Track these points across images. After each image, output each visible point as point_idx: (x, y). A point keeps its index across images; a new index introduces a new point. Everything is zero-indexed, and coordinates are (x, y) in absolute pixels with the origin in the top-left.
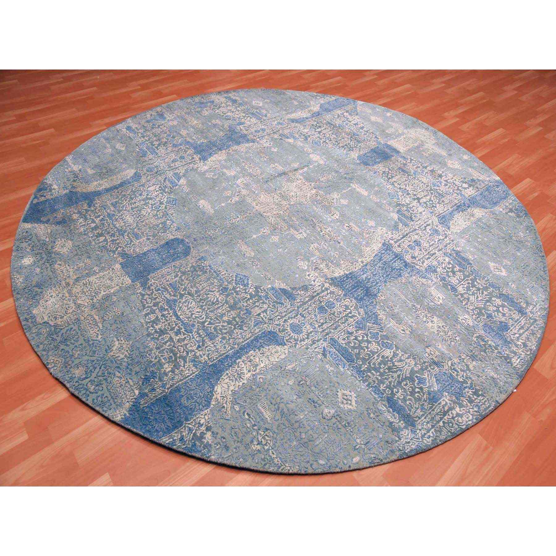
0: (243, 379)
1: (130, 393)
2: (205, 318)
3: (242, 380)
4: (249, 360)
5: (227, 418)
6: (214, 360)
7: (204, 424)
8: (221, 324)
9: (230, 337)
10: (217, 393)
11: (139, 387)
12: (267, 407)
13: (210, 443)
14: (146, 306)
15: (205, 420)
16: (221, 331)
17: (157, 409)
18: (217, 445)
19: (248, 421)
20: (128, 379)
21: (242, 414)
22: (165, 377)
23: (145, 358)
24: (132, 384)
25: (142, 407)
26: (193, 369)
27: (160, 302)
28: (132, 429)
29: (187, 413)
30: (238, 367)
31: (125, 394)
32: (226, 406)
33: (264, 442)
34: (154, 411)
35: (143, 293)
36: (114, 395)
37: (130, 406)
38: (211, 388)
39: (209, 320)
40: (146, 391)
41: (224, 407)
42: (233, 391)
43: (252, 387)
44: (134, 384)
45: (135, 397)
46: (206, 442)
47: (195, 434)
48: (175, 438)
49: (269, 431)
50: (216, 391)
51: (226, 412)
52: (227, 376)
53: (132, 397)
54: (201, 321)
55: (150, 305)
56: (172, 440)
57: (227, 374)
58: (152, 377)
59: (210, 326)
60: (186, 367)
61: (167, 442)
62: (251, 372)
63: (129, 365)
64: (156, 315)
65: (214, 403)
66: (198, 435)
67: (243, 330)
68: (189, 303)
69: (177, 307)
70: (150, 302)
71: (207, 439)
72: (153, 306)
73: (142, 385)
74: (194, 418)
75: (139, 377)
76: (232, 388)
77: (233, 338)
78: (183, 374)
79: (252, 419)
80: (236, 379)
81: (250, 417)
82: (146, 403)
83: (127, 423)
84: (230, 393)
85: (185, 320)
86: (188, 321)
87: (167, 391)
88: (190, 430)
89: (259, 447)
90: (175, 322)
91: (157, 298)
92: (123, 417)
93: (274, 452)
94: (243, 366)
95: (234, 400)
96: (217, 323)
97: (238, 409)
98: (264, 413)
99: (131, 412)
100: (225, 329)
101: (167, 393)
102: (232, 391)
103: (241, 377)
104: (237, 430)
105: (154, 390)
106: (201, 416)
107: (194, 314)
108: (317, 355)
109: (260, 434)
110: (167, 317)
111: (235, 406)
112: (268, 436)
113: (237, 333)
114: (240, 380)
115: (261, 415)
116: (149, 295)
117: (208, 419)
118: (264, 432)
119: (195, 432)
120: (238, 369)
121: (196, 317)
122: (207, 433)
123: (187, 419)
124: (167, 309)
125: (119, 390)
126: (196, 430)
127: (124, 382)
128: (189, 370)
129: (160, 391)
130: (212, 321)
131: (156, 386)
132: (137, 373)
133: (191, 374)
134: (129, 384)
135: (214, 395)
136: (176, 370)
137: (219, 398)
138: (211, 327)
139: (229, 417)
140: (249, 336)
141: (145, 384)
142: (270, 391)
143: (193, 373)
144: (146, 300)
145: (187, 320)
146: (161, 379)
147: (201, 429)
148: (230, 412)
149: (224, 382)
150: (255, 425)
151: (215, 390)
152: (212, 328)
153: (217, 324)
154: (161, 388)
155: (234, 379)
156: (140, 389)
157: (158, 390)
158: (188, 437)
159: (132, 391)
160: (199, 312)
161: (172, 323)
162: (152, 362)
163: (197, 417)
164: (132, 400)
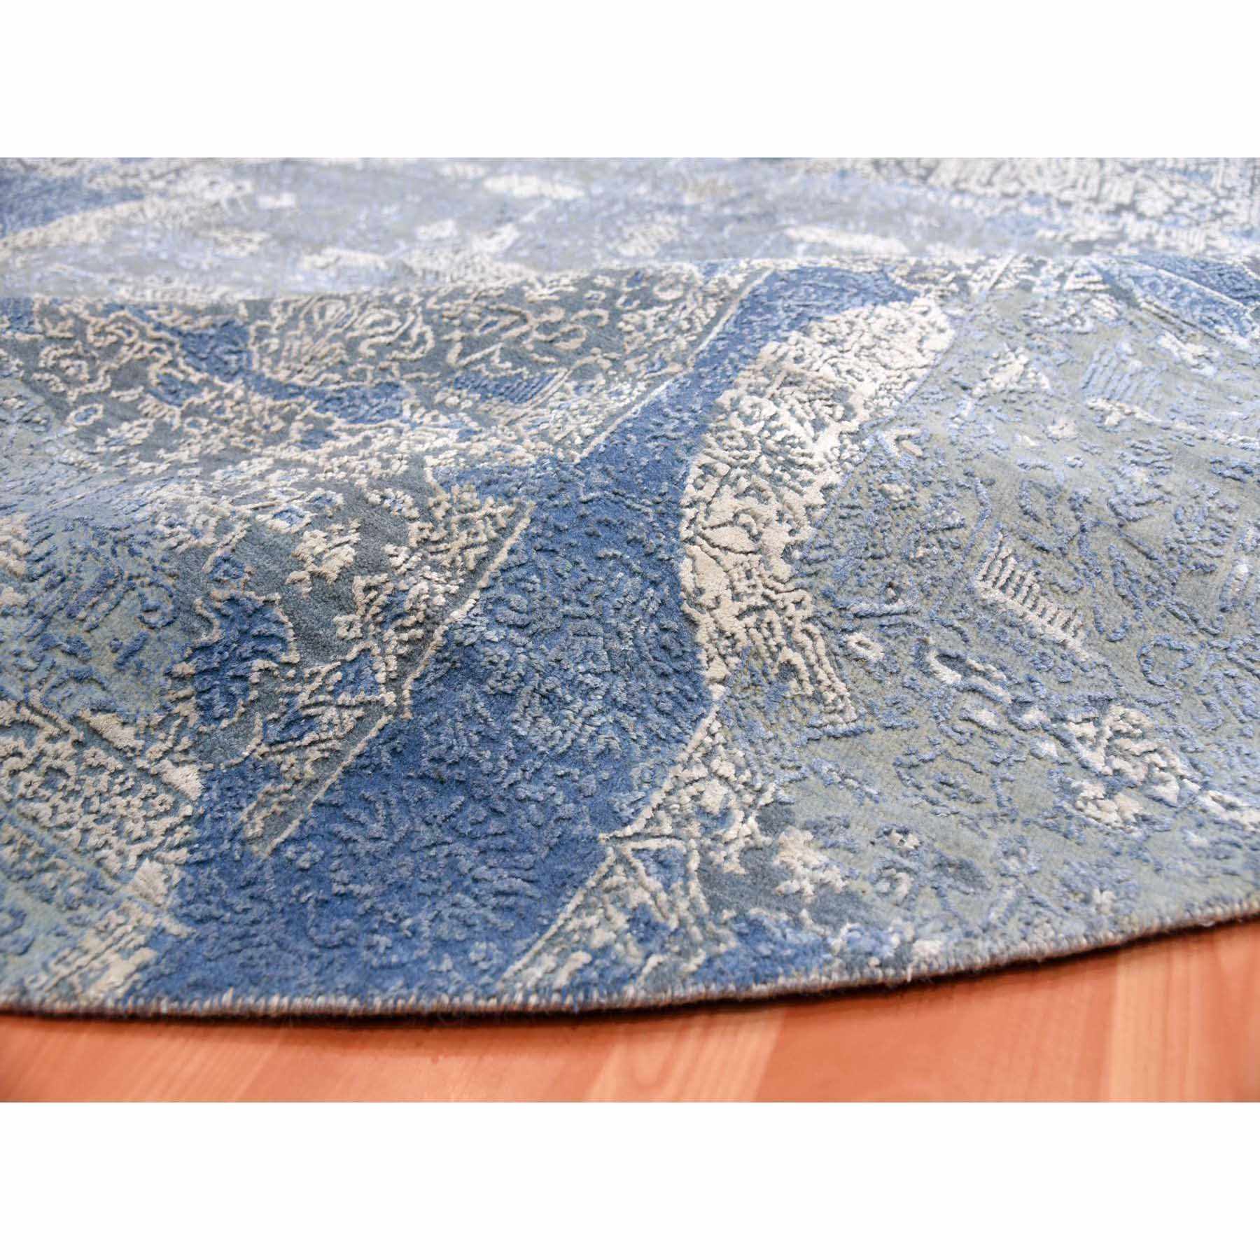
0: (811, 468)
1: (136, 801)
2: (429, 336)
3: (805, 474)
4: (780, 379)
5: (842, 728)
6: (587, 439)
7: (733, 802)
8: (533, 321)
9: (613, 355)
10: (706, 599)
11: (186, 742)
12: (1030, 577)
13: (840, 884)
14: (73, 396)
15: (724, 779)
16: (550, 354)
17: (376, 828)
18: (894, 881)
19: (970, 701)
20: (86, 714)
21: (910, 674)
22: (341, 619)
23: (145, 544)
24: (125, 737)
25: (262, 851)
26: (487, 510)
27: (146, 362)
28: (251, 1001)
29: (591, 783)
30: (748, 420)
31: (103, 818)
32: (797, 659)
33: (1136, 773)
34: (363, 847)
35: (23, 338)
36: (24, 849)
37: (177, 875)
38: (654, 584)
39: (457, 334)
40: (253, 747)
41: (789, 669)
42: (797, 554)
43: (887, 495)
44: (147, 734)
45: (188, 810)
46: (809, 889)
47: (709, 875)
48: (600, 938)
49: (1117, 710)
50: (700, 591)
51: (817, 698)
52: (714, 483)
53: (168, 821)
54: (417, 354)
55: (92, 388)
56: (583, 957)
57: (708, 470)
58: (247, 648)
59: (478, 355)
60: (439, 513)
61: (562, 980)
62: (835, 427)
63: (47, 619)
64: (151, 422)
65: (717, 670)
66: (734, 867)
67: (660, 303)
68: (309, 318)
69: (256, 357)
70: (85, 376)
71: (800, 870)
72: (115, 386)
73: (205, 720)
74: (657, 797)
75: (159, 679)
76: (777, 537)
77: (636, 353)
78: (445, 560)
79: (984, 674)
80: (775, 480)
81: (968, 671)
82: (286, 818)
83: (196, 986)
84: (783, 569)
85: (324, 383)
86: (346, 378)
87: (389, 698)
88: (663, 865)
89: (1131, 805)
90: (272, 411)
91: (119, 343)
92: (147, 955)
93: (1229, 798)
94: (769, 409)
95: (826, 607)
96: (505, 329)
97: (875, 653)
98: (1032, 616)
99: (199, 910)
100: (567, 336)
101: (398, 712)
102: (786, 554)
103: (792, 463)
104: (941, 764)
105: (300, 721)
106: (686, 775)
107: (363, 338)
108: (1087, 301)
109: (1081, 739)
110: (220, 410)
111: (852, 640)
112: (1128, 735)
113: (642, 327)
114: (794, 477)
115: (1024, 639)
116: (66, 342)
117: (739, 769)
118: (1096, 722)
119: (706, 862)
120: (753, 429)
121: (381, 350)
122: (783, 837)
123: (611, 818)
124: (207, 383)
125: (44, 810)
126: (703, 851)
127: (65, 747)
128: (464, 523)
129: (349, 718)
130: (477, 332)
131: (303, 698)
132: (133, 653)
133: (494, 544)
134: (109, 746)
135: (694, 624)
136: (390, 548)
137: (737, 627)
138: (486, 359)
139: (851, 714)
140: (713, 313)
141: (219, 709)
142: (991, 483)
143: (504, 532)
144: (54, 369)
145: (337, 377)
146: (315, 644)
147: (731, 834)
148: (841, 687)
149: (714, 520)
150: (1022, 705)
151: (687, 579)
152: (496, 359)
153: (515, 332)
154: (344, 698)
155: (764, 483)
156: (202, 749)
157: (331, 713)
158: (683, 905)
159: (148, 787)
160: (388, 321)
161: (261, 419)
162: (207, 551)
163: (667, 785)
164: (178, 837)
